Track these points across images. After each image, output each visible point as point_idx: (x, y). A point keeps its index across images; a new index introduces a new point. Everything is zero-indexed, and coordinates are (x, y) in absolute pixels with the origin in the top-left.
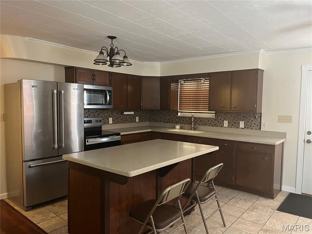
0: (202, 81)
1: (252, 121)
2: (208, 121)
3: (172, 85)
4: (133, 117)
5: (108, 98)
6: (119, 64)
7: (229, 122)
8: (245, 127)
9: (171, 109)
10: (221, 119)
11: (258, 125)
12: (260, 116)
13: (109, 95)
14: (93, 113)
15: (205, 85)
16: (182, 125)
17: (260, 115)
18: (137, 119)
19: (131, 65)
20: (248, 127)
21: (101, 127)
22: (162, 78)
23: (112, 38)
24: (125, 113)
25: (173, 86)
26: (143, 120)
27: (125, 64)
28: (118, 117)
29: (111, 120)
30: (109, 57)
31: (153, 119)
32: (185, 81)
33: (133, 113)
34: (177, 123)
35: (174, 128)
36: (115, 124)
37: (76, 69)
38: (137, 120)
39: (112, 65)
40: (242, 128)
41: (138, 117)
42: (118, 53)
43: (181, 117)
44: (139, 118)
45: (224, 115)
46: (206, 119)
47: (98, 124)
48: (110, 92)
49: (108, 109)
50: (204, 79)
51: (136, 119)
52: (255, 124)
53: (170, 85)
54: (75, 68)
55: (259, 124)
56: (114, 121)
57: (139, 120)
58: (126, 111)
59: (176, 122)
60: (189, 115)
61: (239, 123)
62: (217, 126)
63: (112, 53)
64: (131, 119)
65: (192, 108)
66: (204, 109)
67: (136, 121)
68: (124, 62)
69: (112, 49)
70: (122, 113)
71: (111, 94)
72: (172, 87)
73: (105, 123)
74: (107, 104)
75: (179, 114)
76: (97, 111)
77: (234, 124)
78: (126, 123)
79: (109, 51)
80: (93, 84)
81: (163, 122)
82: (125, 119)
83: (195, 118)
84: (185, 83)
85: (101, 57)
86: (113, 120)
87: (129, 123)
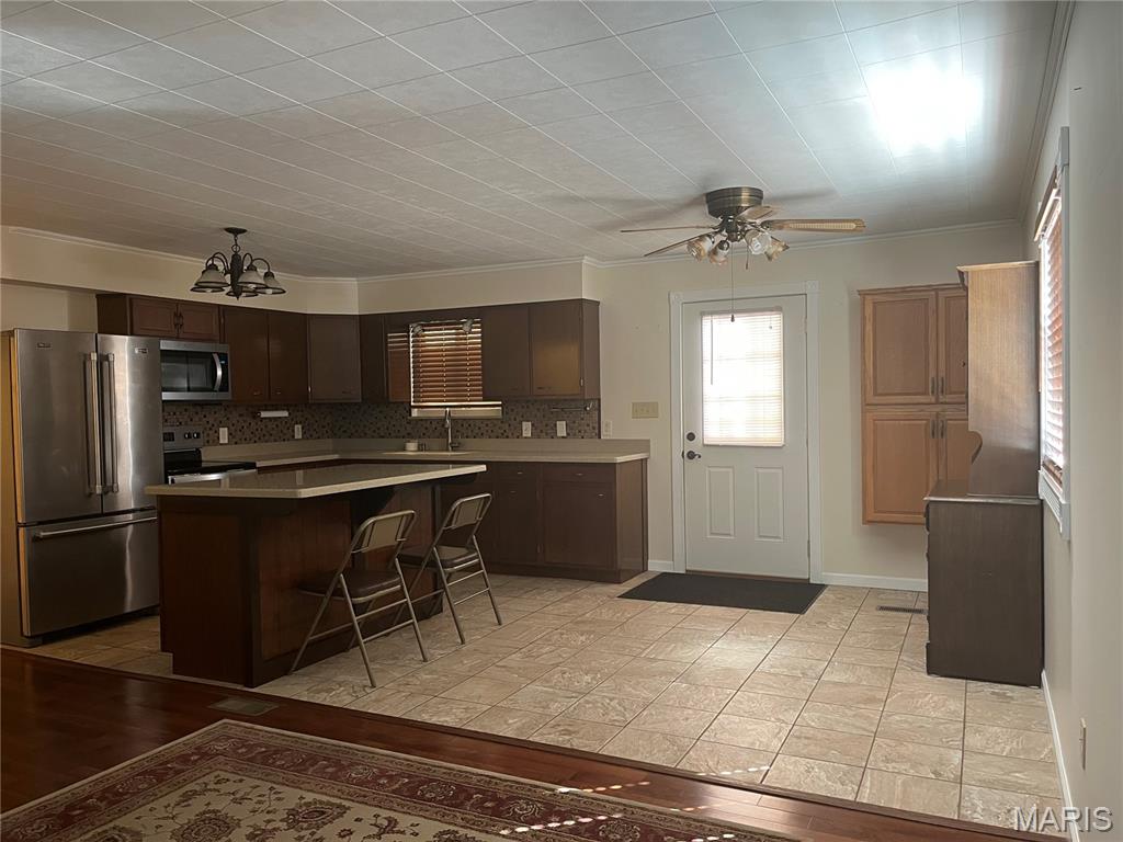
0: (466, 328)
1: (582, 419)
2: (487, 425)
3: (391, 337)
4: (287, 425)
5: (219, 373)
6: (254, 292)
7: (533, 425)
8: (568, 434)
9: (391, 400)
10: (515, 419)
11: (594, 428)
12: (597, 406)
13: (222, 365)
14: (175, 414)
15: (474, 336)
16: (422, 441)
17: (597, 402)
18: (298, 431)
19: (284, 292)
20: (575, 435)
21: (198, 452)
22: (364, 321)
23: (236, 232)
24: (264, 414)
25: (394, 338)
26: (315, 435)
27: (270, 291)
28: (245, 425)
29: (224, 433)
30: (229, 276)
31: (345, 431)
32: (423, 325)
33: (285, 414)
34: (410, 436)
35: (404, 449)
36: (236, 443)
37: (131, 299)
38: (299, 435)
39: (236, 293)
40: (563, 437)
41: (300, 426)
42: (252, 268)
43: (419, 420)
44: (303, 428)
45: (523, 407)
46: (482, 420)
47: (190, 445)
48: (223, 356)
49: (218, 403)
50: (470, 322)
51: (293, 431)
52: (588, 425)
53: (387, 337)
54: (128, 297)
55: (597, 426)
56: (234, 437)
57: (304, 433)
58: (266, 410)
59: (409, 434)
60: (440, 413)
61: (555, 425)
62: (507, 437)
63: (236, 268)
64: (281, 432)
65: (447, 396)
66: (473, 397)
67: (293, 436)
68: (268, 288)
69: (236, 257)
70: (255, 416)
71: (226, 361)
72: (391, 343)
73: (208, 442)
74: (216, 388)
75: (415, 413)
76: (186, 410)
77: (544, 430)
78: (266, 442)
79: (229, 262)
80: (178, 338)
81: (373, 437)
82: (264, 432)
83: (454, 420)
84: (424, 331)
85: (211, 277)
86: (230, 434)
87: (275, 441)
